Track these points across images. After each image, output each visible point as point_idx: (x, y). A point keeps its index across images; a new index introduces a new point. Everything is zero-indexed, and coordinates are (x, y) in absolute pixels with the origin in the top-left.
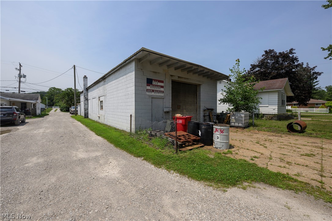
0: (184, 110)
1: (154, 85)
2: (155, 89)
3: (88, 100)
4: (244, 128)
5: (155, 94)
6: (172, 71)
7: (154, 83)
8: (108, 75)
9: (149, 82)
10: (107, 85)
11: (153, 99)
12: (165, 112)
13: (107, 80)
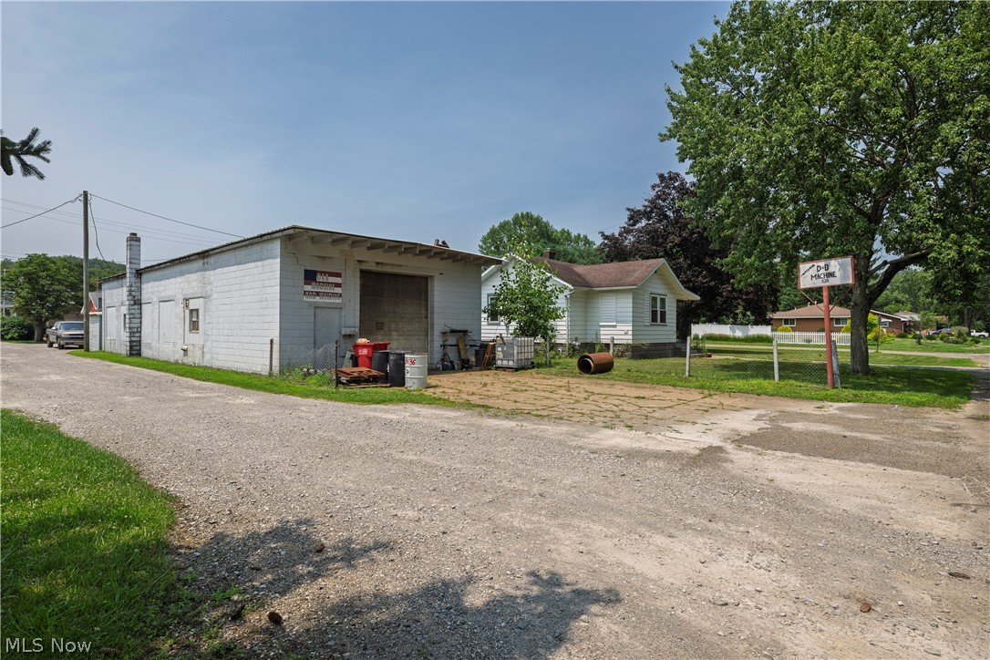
0: (394, 333)
1: (320, 282)
2: (323, 290)
3: (141, 304)
4: (517, 370)
5: (322, 300)
6: (361, 253)
7: (320, 278)
8: (216, 251)
9: (310, 276)
10: (212, 272)
11: (317, 310)
12: (345, 336)
13: (212, 260)
